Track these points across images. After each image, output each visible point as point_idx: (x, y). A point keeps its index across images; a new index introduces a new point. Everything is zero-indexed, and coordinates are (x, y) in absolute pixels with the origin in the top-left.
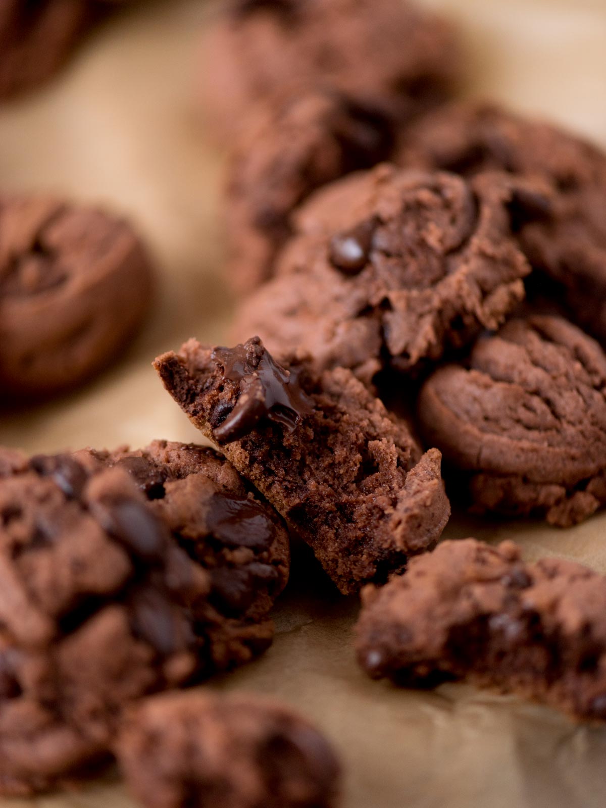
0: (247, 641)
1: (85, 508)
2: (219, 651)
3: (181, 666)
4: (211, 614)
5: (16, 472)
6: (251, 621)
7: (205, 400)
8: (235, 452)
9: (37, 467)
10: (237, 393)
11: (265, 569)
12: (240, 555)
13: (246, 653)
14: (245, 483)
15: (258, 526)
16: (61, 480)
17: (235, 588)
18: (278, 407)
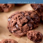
0: (37, 26)
1: (25, 16)
2: (34, 27)
3: (31, 28)
4: (34, 24)
5: (20, 13)
6: (37, 25)
7: (34, 7)
8: (36, 12)
9: (21, 13)
10: (36, 7)
11: (38, 21)
12: (36, 20)
13: (36, 27)
14: (37, 14)
15: (38, 17)
16: (23, 14)
17: (36, 22)
18: (39, 8)
